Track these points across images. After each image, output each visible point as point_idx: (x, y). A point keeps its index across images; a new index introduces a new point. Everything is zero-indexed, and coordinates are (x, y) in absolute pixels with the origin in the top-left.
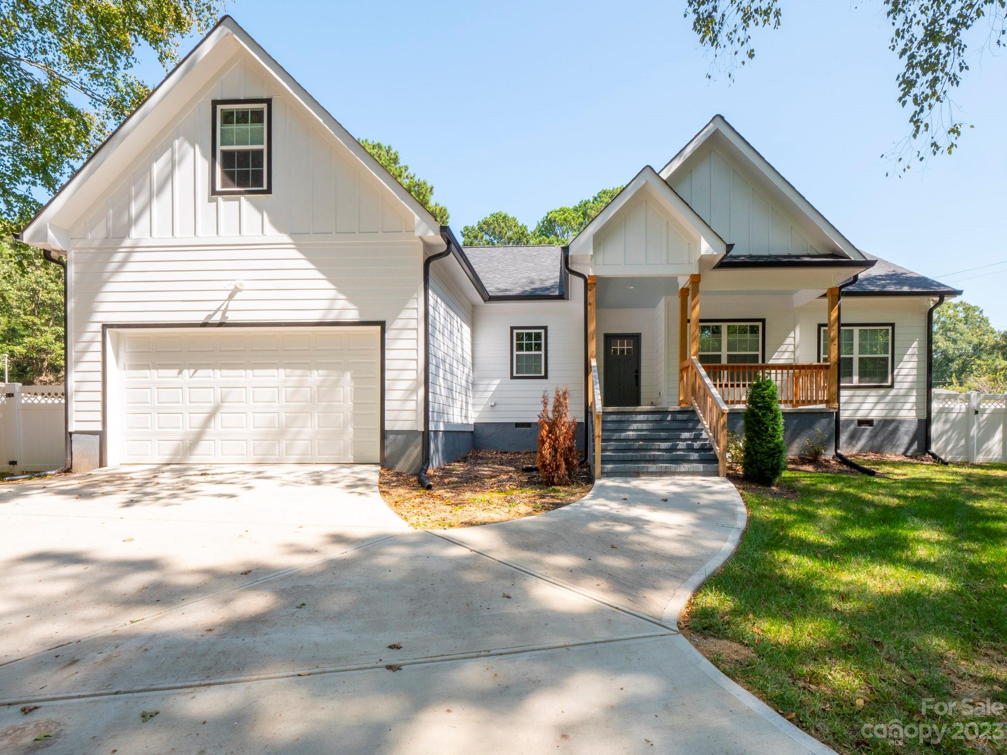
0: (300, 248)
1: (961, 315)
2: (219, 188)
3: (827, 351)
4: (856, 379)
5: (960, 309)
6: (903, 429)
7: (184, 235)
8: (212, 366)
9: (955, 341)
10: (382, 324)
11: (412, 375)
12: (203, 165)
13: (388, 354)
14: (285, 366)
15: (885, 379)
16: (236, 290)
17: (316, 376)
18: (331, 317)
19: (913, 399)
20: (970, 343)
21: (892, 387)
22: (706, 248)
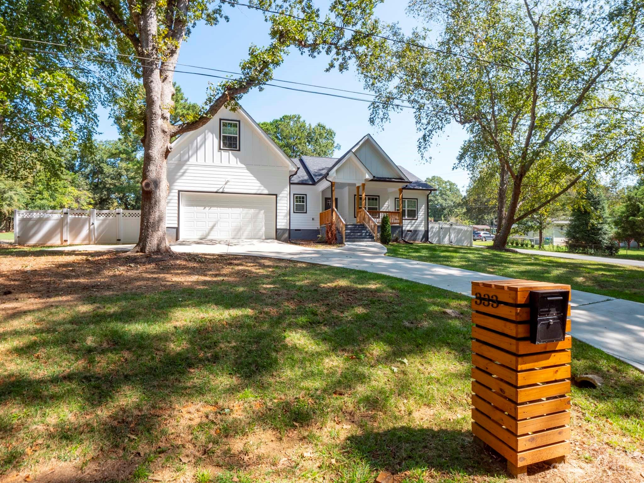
0: (248, 169)
1: (448, 187)
2: (222, 148)
3: (398, 206)
4: (406, 217)
5: (448, 184)
6: (420, 233)
7: (209, 162)
8: (217, 206)
9: (446, 200)
10: (276, 195)
11: (286, 211)
12: (216, 141)
13: (278, 205)
14: (242, 207)
15: (415, 217)
16: (228, 181)
17: (252, 211)
18: (259, 192)
19: (423, 224)
20: (452, 201)
21: (417, 219)
22: (367, 176)
